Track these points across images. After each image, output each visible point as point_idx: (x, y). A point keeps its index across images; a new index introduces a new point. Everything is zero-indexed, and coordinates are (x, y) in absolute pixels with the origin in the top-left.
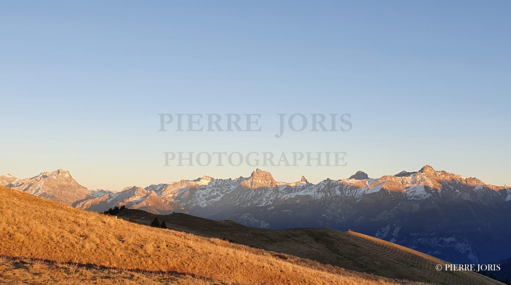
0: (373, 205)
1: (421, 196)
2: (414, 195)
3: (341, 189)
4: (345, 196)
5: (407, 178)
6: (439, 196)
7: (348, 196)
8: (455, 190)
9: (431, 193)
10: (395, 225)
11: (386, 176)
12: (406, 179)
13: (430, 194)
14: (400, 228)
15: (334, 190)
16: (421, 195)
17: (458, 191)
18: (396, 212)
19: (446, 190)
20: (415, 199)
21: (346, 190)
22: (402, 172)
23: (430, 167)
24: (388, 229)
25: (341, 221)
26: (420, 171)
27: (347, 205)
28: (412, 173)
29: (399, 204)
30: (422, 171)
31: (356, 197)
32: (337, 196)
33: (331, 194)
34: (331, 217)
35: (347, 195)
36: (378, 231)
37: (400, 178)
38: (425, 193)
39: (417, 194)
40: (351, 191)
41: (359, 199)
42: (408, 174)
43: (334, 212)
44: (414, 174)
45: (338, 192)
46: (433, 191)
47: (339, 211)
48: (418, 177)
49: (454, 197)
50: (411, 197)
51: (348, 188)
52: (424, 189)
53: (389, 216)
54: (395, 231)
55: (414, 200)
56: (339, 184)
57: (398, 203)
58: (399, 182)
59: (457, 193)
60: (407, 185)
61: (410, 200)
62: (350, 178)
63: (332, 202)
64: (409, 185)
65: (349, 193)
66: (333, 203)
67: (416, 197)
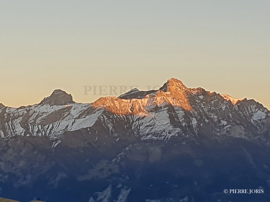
0: (82, 151)
1: (164, 134)
2: (152, 131)
3: (24, 124)
4: (31, 136)
5: (139, 101)
6: (194, 133)
7: (38, 136)
8: (219, 122)
9: (181, 127)
10: (119, 186)
11: (105, 99)
12: (138, 103)
13: (178, 130)
14: (129, 190)
15: (12, 124)
16: (164, 131)
17: (225, 123)
18: (122, 163)
19: (205, 123)
20: (154, 137)
21: (34, 124)
22: (131, 91)
23: (178, 81)
24: (109, 193)
25: (24, 183)
26: (161, 89)
27: (36, 152)
28: (148, 93)
29: (127, 149)
30: (165, 88)
31: (52, 137)
32: (16, 136)
33: (5, 134)
34: (6, 176)
35: (35, 134)
36: (91, 198)
37: (129, 101)
38: (171, 128)
39: (157, 129)
40: (43, 126)
41: (56, 140)
42: (141, 95)
43: (13, 165)
44: (152, 94)
45: (20, 130)
46: (184, 124)
47: (22, 164)
48: (159, 99)
49: (219, 134)
50: (148, 134)
51: (38, 121)
52: (168, 121)
53: (110, 170)
54: (120, 197)
55: (152, 140)
56: (21, 114)
57: (126, 147)
58: (127, 108)
59: (224, 126)
60: (141, 114)
61: (146, 141)
62: (42, 103)
63: (9, 148)
64: (144, 114)
65: (38, 131)
66: (10, 150)
67: (155, 134)
